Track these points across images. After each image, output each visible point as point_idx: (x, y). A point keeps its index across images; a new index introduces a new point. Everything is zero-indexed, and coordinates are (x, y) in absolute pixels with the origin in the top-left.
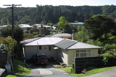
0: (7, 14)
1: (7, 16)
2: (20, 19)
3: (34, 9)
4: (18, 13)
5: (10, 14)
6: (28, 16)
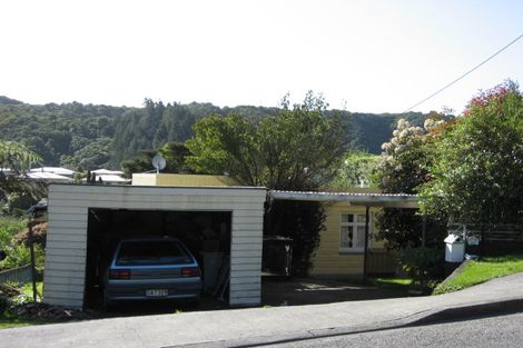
0: (33, 127)
1: (34, 135)
2: (78, 149)
4: (74, 126)
5: (43, 129)
6: (108, 138)
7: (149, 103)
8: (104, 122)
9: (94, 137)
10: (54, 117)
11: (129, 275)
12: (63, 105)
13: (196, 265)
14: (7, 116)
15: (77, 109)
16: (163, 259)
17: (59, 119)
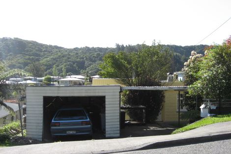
0: (69, 58)
1: (69, 61)
2: (88, 67)
3: (112, 50)
4: (86, 57)
5: (73, 59)
6: (100, 62)
7: (118, 46)
8: (98, 55)
9: (95, 61)
10: (77, 54)
11: (59, 124)
12: (81, 48)
13: (88, 120)
14: (57, 54)
15: (87, 50)
16: (75, 118)
17: (79, 54)
